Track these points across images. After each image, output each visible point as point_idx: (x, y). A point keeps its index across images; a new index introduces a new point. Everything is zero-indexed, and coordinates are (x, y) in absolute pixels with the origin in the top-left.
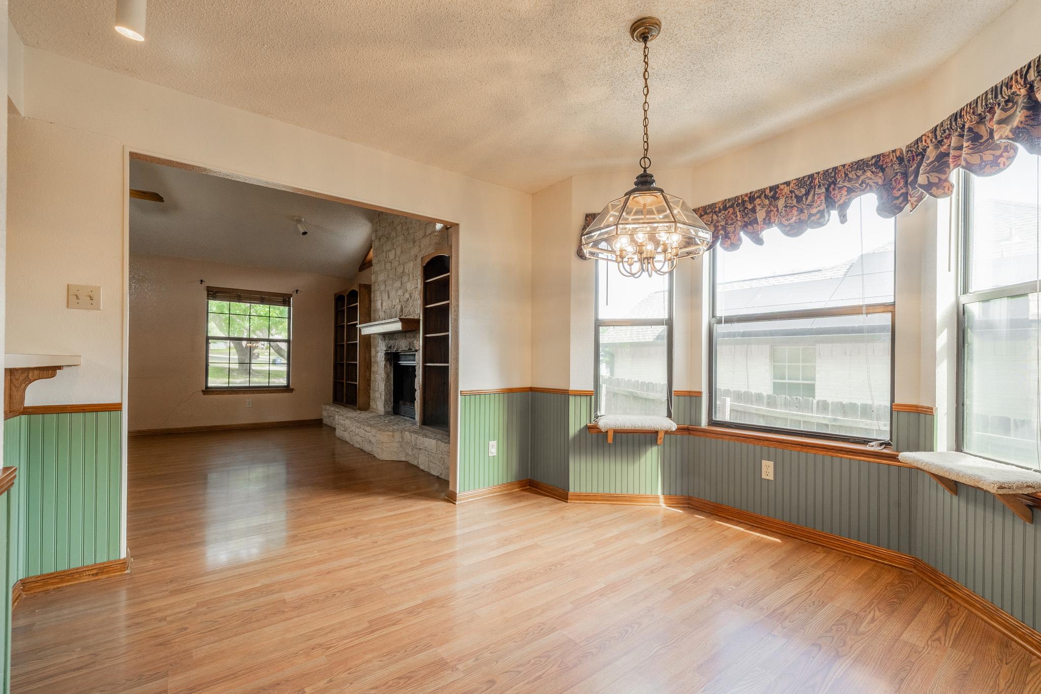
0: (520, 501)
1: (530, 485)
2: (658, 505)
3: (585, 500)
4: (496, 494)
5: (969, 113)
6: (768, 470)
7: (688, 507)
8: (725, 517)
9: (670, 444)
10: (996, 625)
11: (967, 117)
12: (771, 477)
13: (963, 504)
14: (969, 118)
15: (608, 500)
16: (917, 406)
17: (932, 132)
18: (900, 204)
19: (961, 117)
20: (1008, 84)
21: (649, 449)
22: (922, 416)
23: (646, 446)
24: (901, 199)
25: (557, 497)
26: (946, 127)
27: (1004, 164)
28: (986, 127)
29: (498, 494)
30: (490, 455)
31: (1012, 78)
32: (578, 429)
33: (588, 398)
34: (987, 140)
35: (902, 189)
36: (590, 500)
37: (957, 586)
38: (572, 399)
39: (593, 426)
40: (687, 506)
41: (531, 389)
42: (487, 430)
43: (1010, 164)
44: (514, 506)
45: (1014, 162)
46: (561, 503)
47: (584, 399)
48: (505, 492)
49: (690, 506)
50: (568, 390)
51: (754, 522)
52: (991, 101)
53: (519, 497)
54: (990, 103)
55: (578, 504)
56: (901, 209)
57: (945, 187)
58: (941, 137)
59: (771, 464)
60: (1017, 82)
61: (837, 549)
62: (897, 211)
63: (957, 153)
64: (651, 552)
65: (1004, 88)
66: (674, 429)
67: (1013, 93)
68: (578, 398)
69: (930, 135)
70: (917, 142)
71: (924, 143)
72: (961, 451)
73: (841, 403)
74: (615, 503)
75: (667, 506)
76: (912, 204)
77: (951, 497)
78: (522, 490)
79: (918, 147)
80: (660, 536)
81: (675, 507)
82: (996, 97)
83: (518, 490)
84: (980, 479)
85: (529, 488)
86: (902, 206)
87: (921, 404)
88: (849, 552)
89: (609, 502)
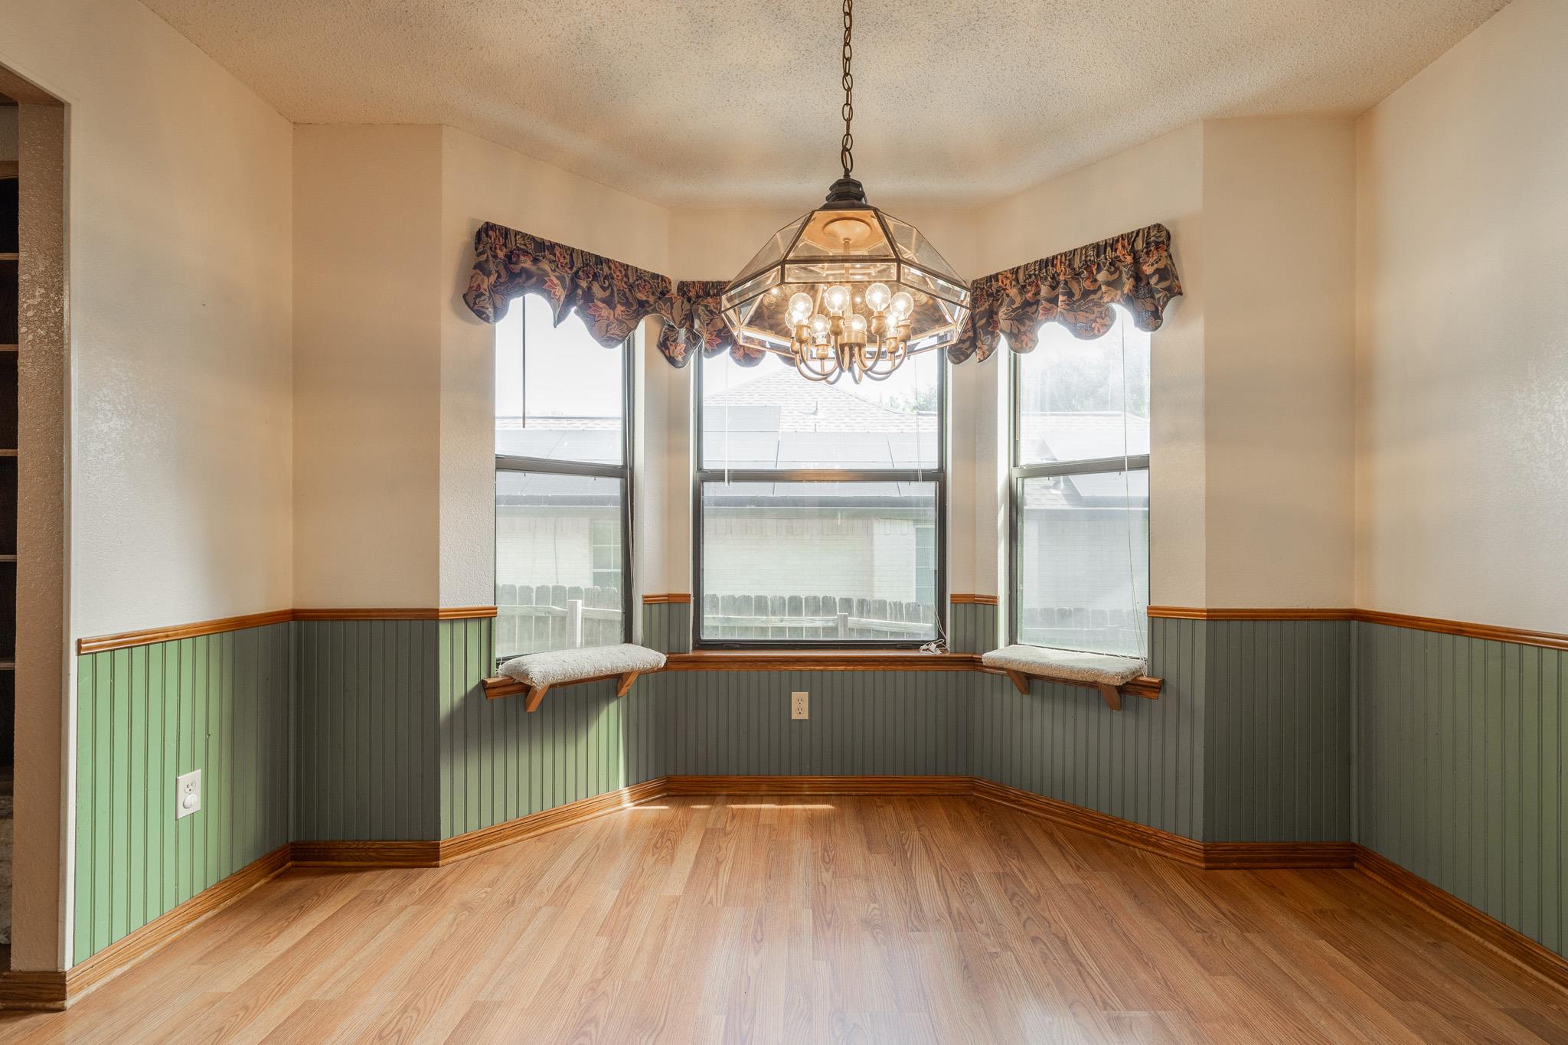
0: (303, 910)
1: (293, 859)
2: (620, 807)
3: (479, 847)
4: (203, 918)
5: (1065, 264)
6: (800, 705)
7: (668, 796)
8: (735, 795)
9: (638, 693)
10: (1083, 827)
11: (1060, 268)
12: (805, 716)
13: (1037, 704)
14: (1063, 269)
15: (529, 831)
16: (974, 596)
17: (1013, 273)
18: (967, 349)
19: (1053, 265)
20: (1112, 244)
21: (603, 709)
22: (980, 608)
23: (598, 705)
24: (968, 344)
25: (401, 863)
26: (1033, 272)
27: (1099, 331)
28: (1080, 285)
29: (210, 914)
30: (183, 813)
31: (1118, 241)
32: (459, 693)
33: (484, 624)
34: (1078, 300)
35: (969, 331)
36: (490, 843)
37: (1033, 797)
38: (444, 630)
39: (500, 682)
40: (665, 794)
41: (296, 615)
42: (171, 745)
43: (1107, 331)
44: (298, 931)
45: (1110, 330)
46: (420, 875)
47: (473, 627)
48: (229, 903)
49: (671, 793)
50: (437, 610)
51: (777, 789)
52: (1092, 258)
53: (283, 901)
54: (1090, 260)
55: (467, 863)
56: (967, 356)
57: (1022, 341)
58: (1024, 281)
59: (805, 695)
60: (1123, 246)
61: (894, 793)
62: (962, 358)
63: (1048, 305)
64: (711, 902)
65: (1109, 249)
66: (662, 665)
67: (1116, 257)
68: (459, 627)
69: (1009, 275)
70: (989, 279)
71: (1000, 283)
72: (1016, 643)
73: (733, 597)
74: (543, 830)
75: (636, 805)
76: (984, 353)
77: (1022, 698)
78: (278, 877)
79: (991, 285)
80: (689, 866)
81: (649, 801)
82: (1098, 256)
83: (263, 882)
84: (1100, 673)
85: (293, 866)
86: (969, 352)
87: (977, 593)
88: (906, 793)
89: (533, 834)
